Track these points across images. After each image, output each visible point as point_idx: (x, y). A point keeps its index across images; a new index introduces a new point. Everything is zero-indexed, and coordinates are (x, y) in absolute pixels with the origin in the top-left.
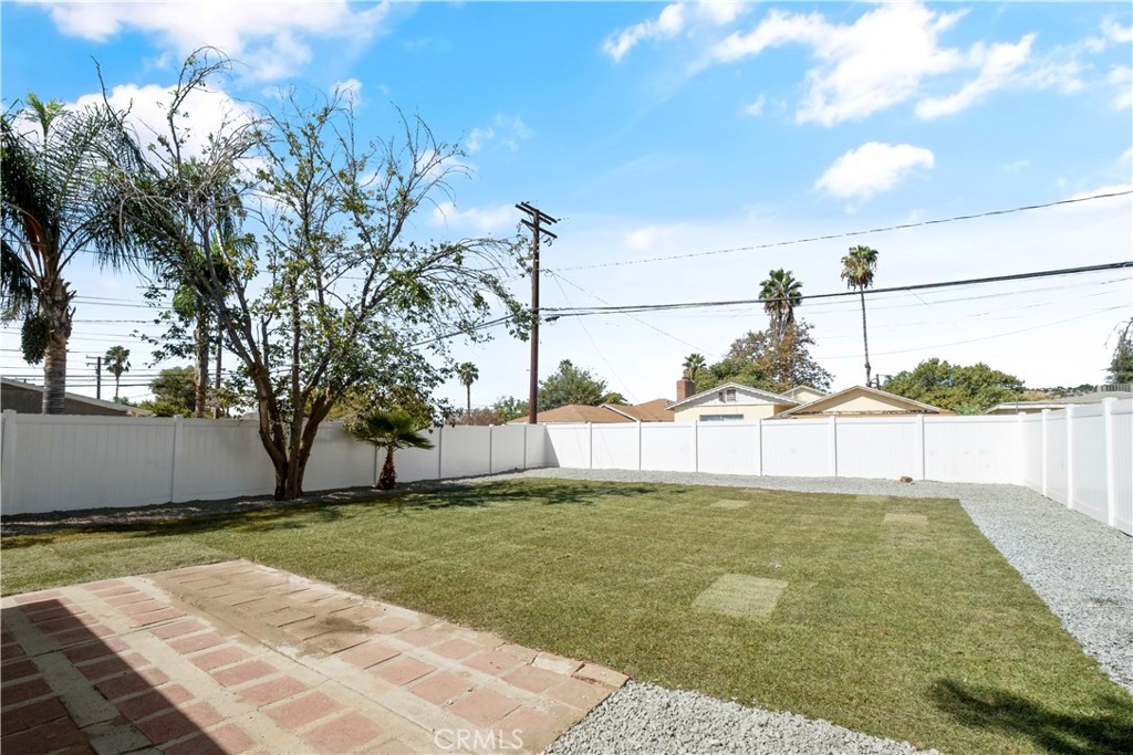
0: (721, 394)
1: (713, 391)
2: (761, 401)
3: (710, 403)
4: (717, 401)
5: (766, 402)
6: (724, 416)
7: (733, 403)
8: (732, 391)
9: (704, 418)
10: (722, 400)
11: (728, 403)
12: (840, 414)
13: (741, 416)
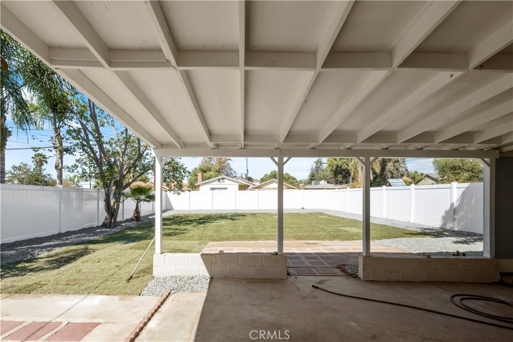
0: (219, 180)
1: (216, 178)
2: (234, 183)
3: (214, 183)
4: (217, 182)
5: (235, 183)
6: (220, 188)
7: (223, 183)
8: (223, 179)
9: (212, 189)
10: (219, 182)
11: (222, 183)
12: (268, 189)
13: (227, 188)
